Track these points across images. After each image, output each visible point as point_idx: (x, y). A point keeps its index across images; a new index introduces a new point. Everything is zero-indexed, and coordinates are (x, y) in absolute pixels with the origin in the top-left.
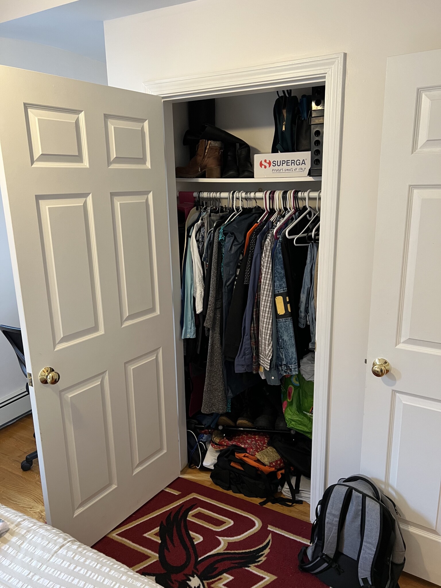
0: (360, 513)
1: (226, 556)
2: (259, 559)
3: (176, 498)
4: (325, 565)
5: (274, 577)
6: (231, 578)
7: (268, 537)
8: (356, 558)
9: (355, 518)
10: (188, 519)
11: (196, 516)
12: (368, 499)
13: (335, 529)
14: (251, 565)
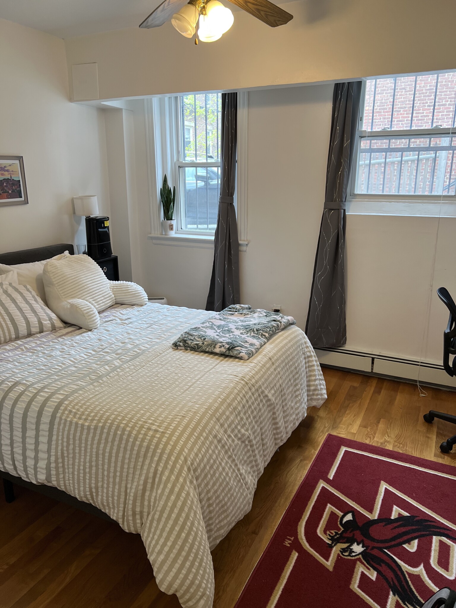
10: (434, 537)
14: (397, 596)
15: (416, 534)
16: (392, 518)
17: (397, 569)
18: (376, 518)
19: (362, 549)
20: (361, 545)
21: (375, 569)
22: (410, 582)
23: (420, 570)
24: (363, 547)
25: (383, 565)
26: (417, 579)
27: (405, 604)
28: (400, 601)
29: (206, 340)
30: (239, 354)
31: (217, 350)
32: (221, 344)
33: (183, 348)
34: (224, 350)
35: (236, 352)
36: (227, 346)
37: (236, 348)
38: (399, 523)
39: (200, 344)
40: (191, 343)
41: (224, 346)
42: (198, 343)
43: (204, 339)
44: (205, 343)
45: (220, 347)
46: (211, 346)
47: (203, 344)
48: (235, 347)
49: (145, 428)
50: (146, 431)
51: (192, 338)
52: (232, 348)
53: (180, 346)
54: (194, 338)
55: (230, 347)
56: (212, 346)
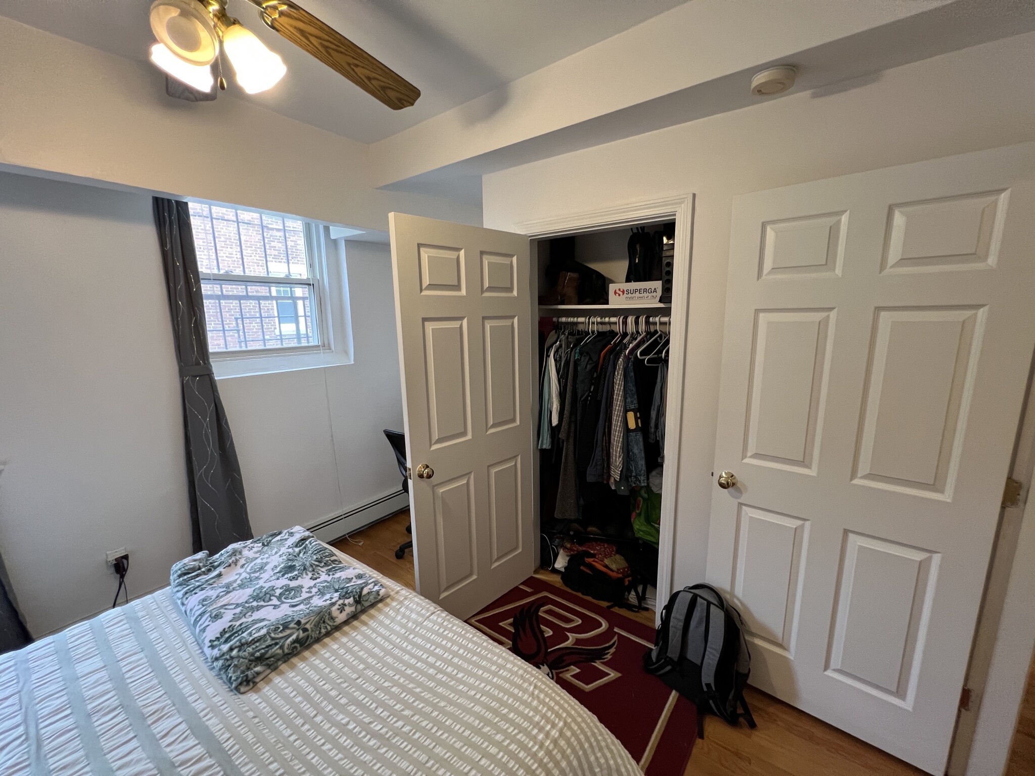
0: (704, 620)
1: (575, 651)
2: (605, 657)
3: (529, 595)
4: (669, 668)
5: (619, 675)
6: (578, 670)
7: (614, 637)
8: (699, 663)
9: (699, 623)
10: (539, 614)
11: (547, 612)
12: (712, 608)
13: (679, 633)
14: (597, 661)
15: (535, 623)
16: (513, 631)
17: (568, 651)
18: (511, 643)
19: (546, 666)
20: (541, 666)
21: (569, 665)
22: (583, 647)
23: (572, 637)
24: (543, 666)
25: (565, 658)
26: (578, 642)
27: (605, 659)
28: (602, 661)
29: (303, 621)
30: (379, 595)
31: (341, 617)
32: (337, 606)
33: (269, 671)
34: (353, 609)
35: (372, 597)
36: (351, 600)
37: (365, 591)
38: (521, 630)
39: (302, 634)
40: (282, 647)
41: (344, 605)
42: (294, 637)
43: (299, 623)
44: (308, 626)
45: (341, 609)
46: (324, 622)
47: (305, 630)
48: (361, 592)
49: (553, 750)
50: (558, 751)
51: (269, 642)
52: (360, 596)
53: (258, 674)
54: (273, 639)
55: (354, 598)
56: (327, 620)
